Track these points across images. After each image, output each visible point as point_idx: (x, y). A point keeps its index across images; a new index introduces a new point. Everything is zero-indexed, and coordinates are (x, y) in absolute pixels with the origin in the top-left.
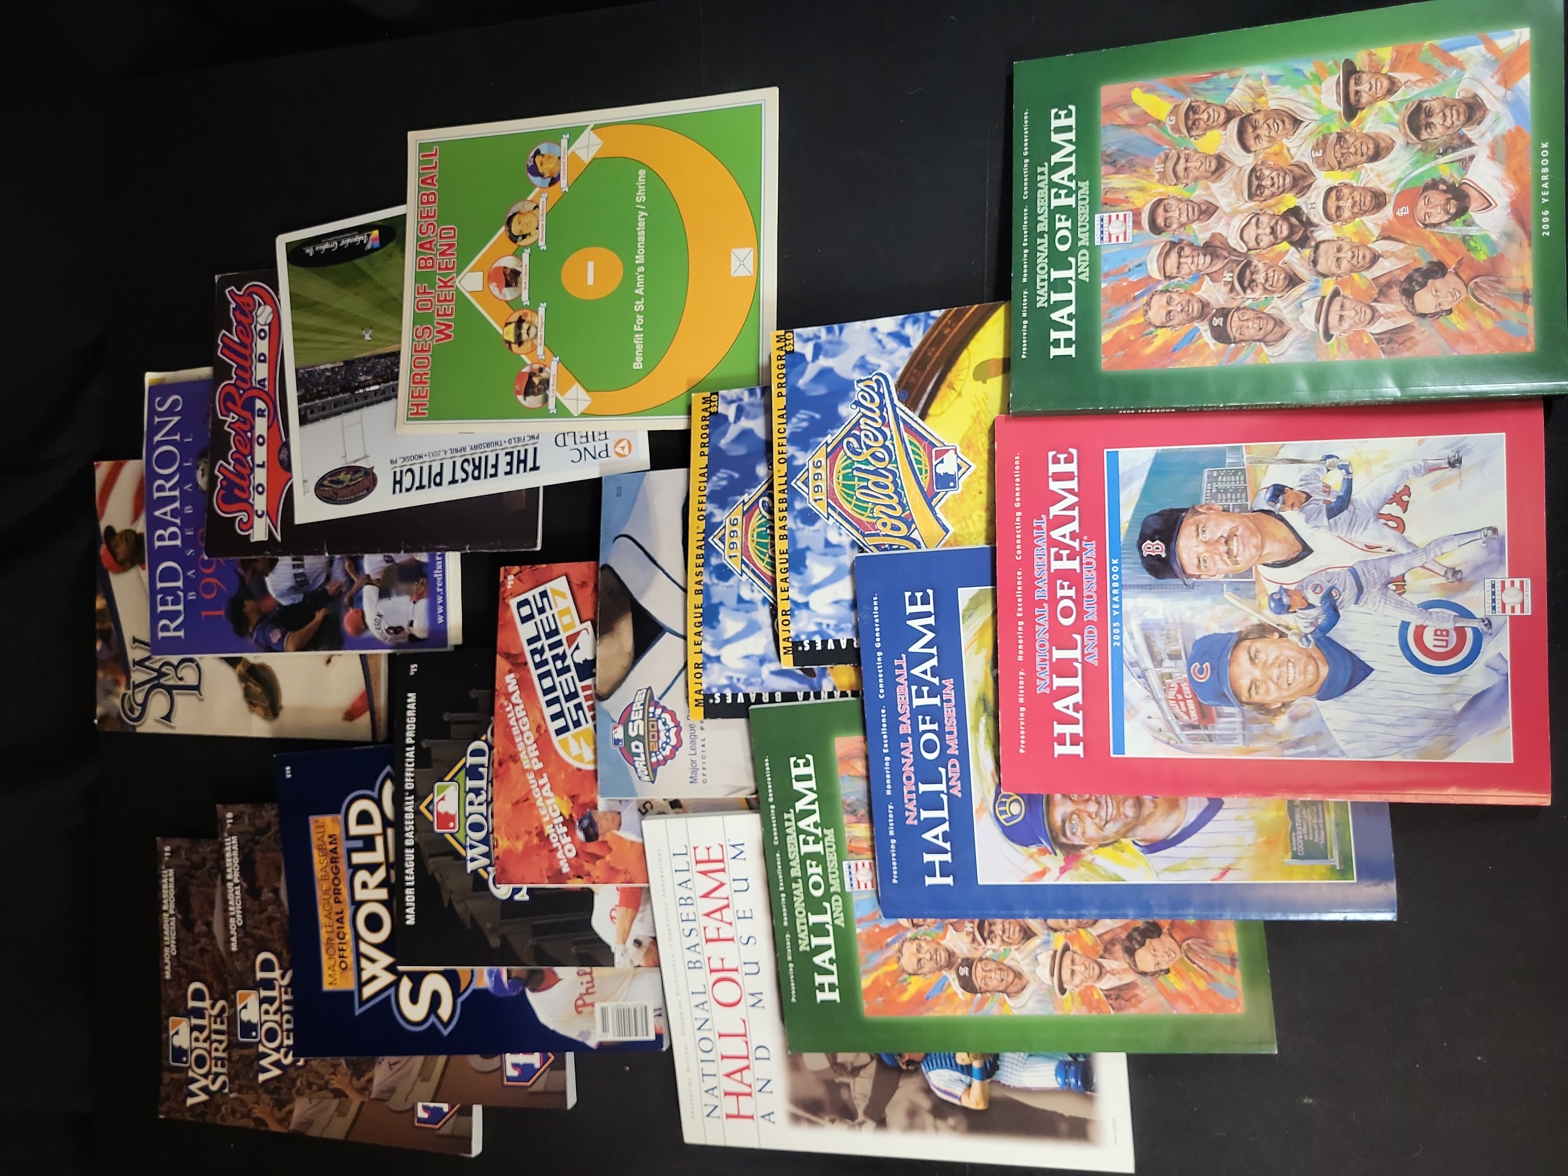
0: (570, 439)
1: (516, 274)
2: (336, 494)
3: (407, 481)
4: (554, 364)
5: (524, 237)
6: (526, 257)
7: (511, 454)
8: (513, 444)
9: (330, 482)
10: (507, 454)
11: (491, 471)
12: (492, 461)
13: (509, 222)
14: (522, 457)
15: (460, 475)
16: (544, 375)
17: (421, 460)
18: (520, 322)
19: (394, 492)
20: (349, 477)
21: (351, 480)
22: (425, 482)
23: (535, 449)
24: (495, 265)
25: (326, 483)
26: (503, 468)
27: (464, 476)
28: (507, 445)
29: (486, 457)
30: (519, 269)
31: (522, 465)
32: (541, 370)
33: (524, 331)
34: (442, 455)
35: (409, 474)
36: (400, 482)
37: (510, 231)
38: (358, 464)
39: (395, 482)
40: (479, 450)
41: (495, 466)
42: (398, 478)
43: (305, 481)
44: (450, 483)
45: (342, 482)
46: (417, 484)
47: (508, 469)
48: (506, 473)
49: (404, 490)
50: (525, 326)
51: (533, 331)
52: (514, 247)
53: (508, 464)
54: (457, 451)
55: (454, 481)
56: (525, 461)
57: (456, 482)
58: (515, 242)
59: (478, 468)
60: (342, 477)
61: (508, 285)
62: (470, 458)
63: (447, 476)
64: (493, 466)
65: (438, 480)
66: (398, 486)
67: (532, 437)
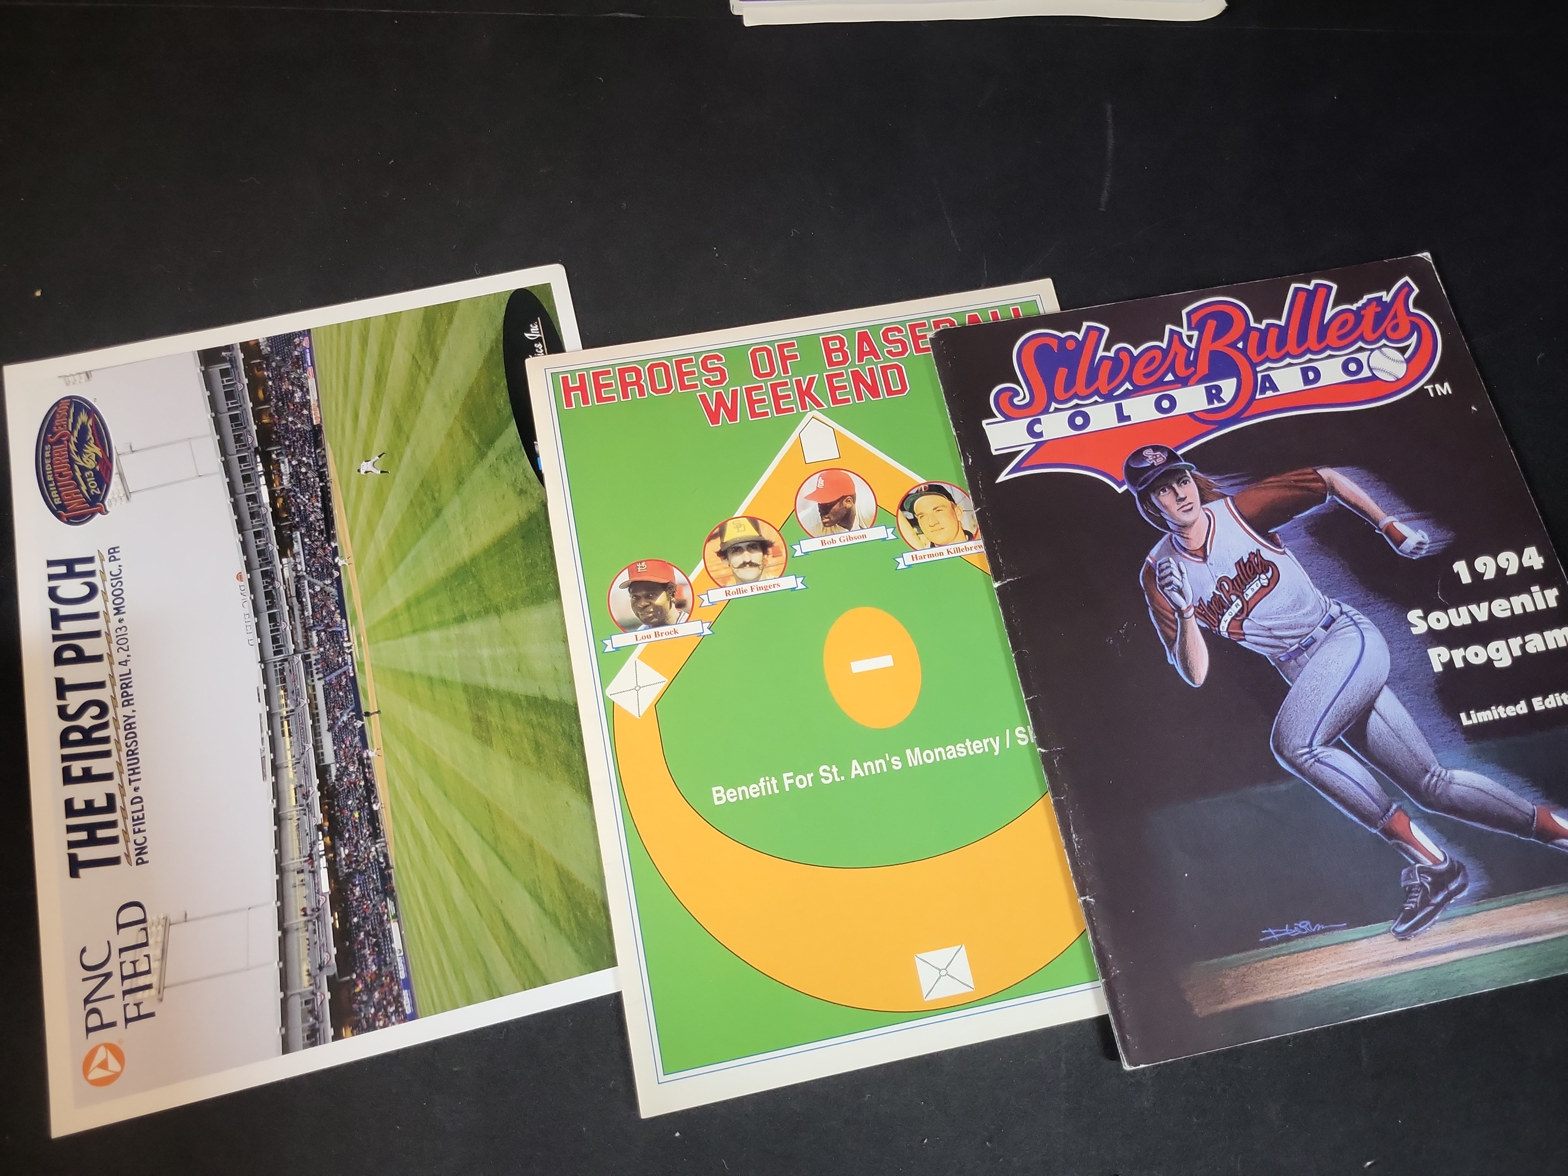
0: (131, 936)
1: (846, 520)
2: (59, 442)
3: (72, 588)
4: (695, 627)
5: (914, 523)
6: (879, 533)
7: (110, 807)
8: (130, 808)
9: (84, 426)
10: (110, 798)
11: (77, 769)
12: (98, 766)
13: (935, 489)
14: (101, 834)
15: (74, 700)
16: (673, 612)
17: (112, 612)
18: (763, 545)
19: (50, 563)
20: (91, 464)
21: (83, 469)
22: (67, 627)
23: (115, 861)
24: (856, 480)
25: (83, 417)
26: (81, 793)
27: (71, 711)
28: (130, 794)
29: (107, 754)
30: (856, 524)
31: (83, 836)
32: (681, 605)
33: (747, 556)
34: (119, 657)
35: (86, 590)
36: (71, 574)
37: (919, 494)
38: (115, 479)
39: (70, 563)
40: (122, 733)
41: (87, 776)
42: (79, 568)
43: (88, 375)
44: (59, 682)
45: (80, 453)
46: (64, 610)
47: (79, 805)
48: (69, 803)
49: (54, 583)
50: (756, 556)
51: (749, 573)
52: (893, 507)
53: (89, 803)
54: (126, 686)
55: (62, 688)
56: (93, 841)
57: (61, 695)
58: (902, 508)
59: (87, 738)
60: (93, 449)
61: (824, 509)
62: (109, 717)
63: (73, 674)
64: (87, 771)
65: (69, 654)
66: (63, 569)
67: (141, 850)
